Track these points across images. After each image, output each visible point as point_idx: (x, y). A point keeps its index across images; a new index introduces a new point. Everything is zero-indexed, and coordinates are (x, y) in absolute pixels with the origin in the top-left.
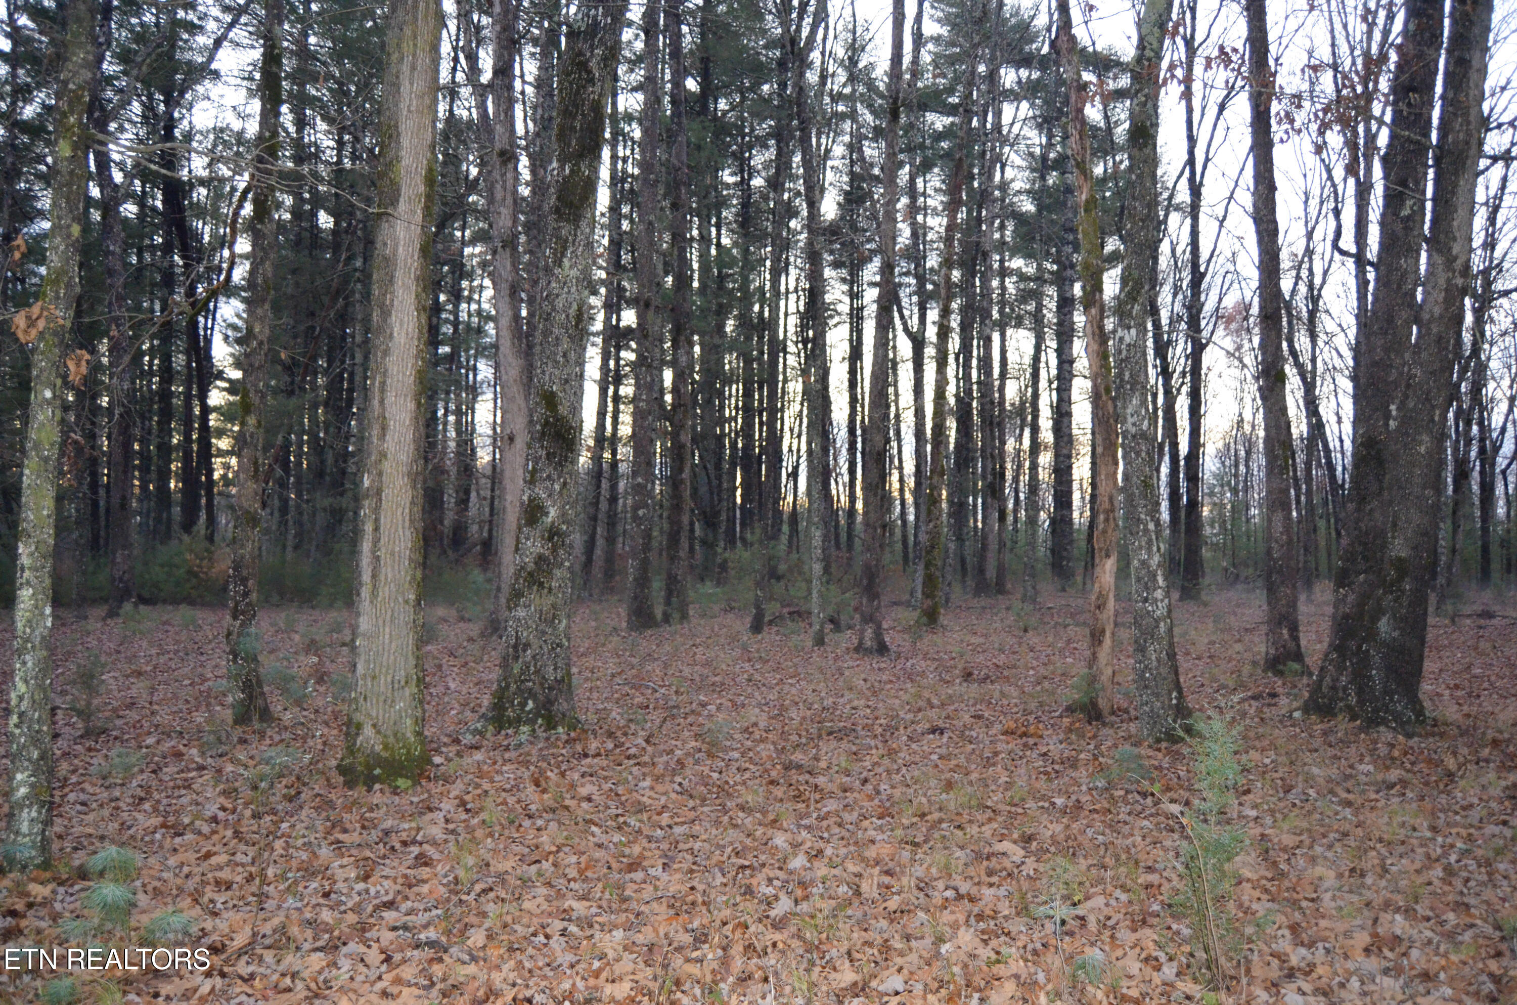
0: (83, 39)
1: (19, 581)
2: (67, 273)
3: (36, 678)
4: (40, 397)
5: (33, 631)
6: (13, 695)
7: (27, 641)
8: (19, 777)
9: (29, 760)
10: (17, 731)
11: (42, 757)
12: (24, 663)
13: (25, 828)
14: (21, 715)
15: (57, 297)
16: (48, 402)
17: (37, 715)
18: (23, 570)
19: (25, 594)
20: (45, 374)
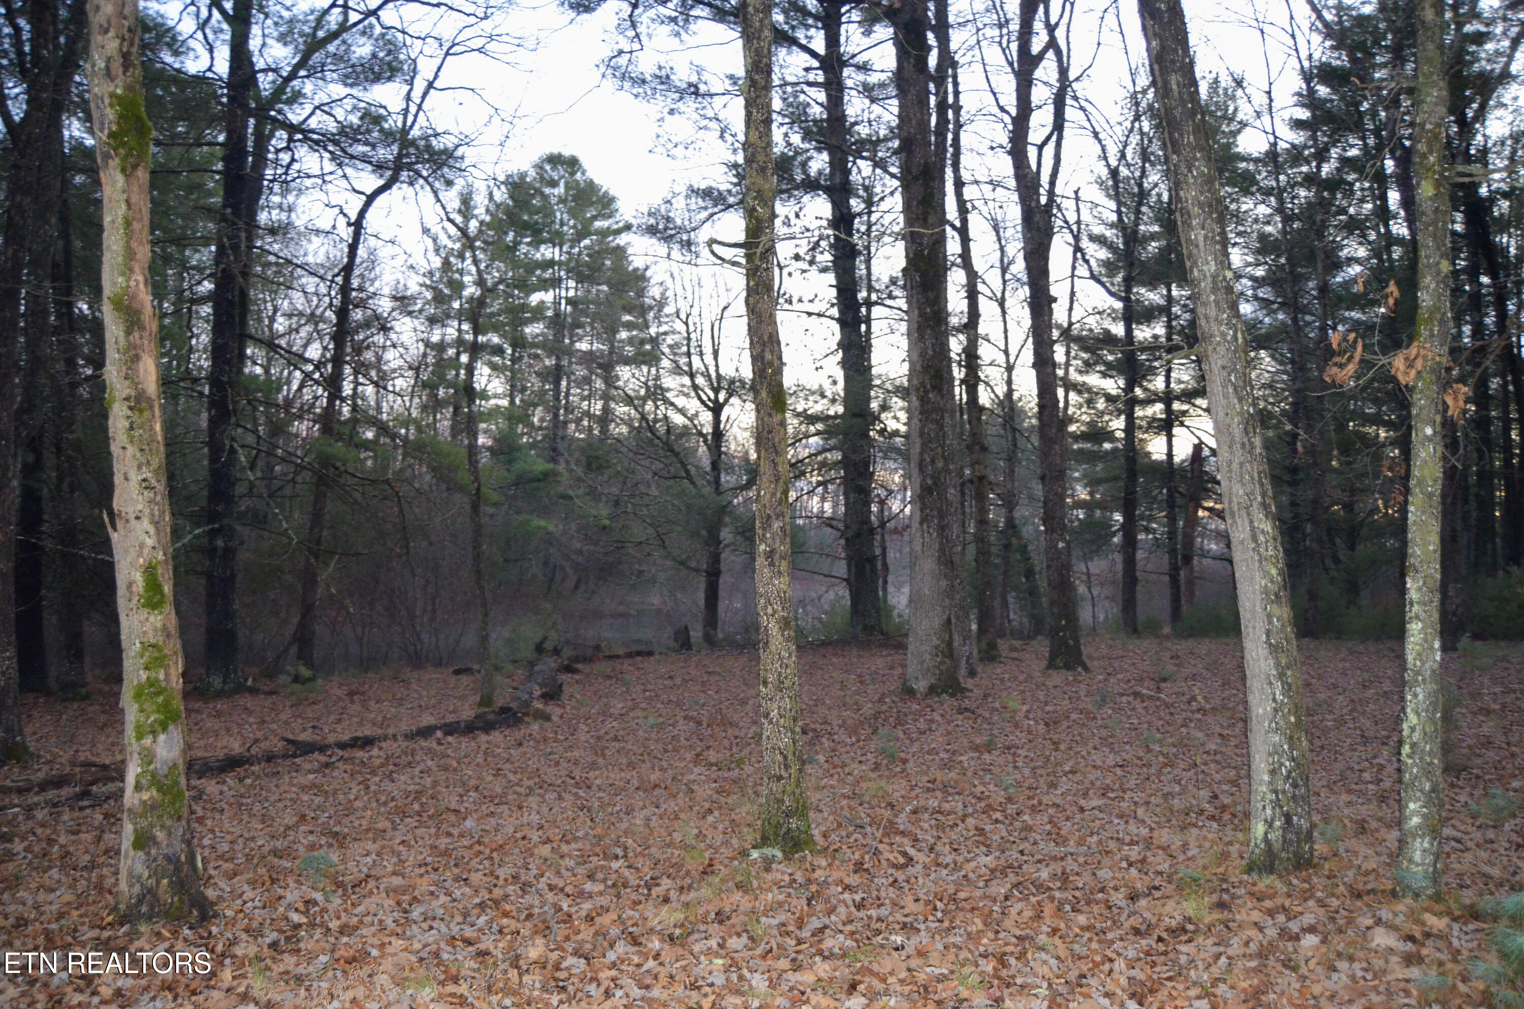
0: (1435, 77)
1: (1408, 615)
2: (1439, 309)
3: (1427, 711)
4: (1421, 435)
5: (1423, 664)
6: (1405, 726)
7: (1418, 673)
8: (1412, 806)
9: (1421, 791)
10: (1410, 761)
11: (1433, 790)
12: (1415, 695)
13: (1417, 856)
14: (1413, 746)
15: (1432, 336)
16: (1429, 439)
17: (1428, 748)
18: (1412, 604)
19: (1415, 628)
20: (1425, 412)
